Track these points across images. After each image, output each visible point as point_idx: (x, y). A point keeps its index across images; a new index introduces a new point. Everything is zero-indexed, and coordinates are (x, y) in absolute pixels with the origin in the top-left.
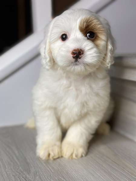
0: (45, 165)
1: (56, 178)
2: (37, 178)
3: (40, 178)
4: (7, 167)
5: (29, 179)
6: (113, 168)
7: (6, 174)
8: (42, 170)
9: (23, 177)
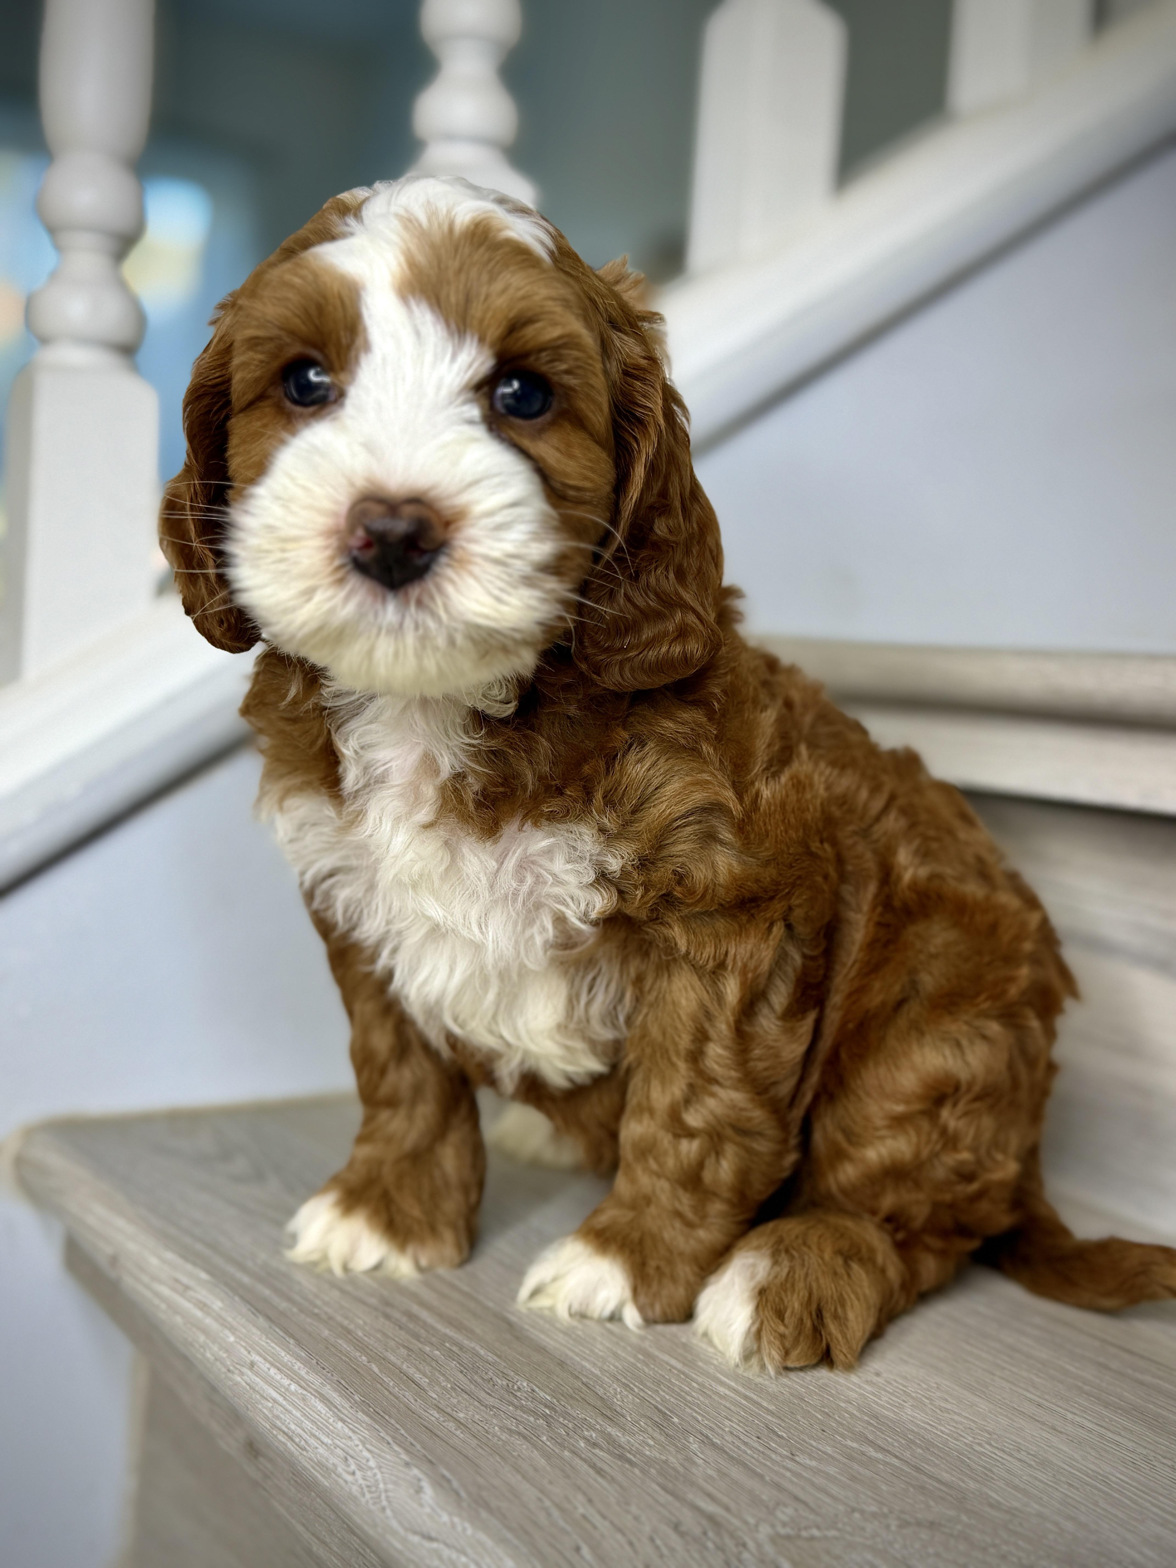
0: (673, 1362)
1: (829, 1450)
2: (695, 1447)
3: (714, 1445)
4: (417, 1376)
5: (640, 1453)
6: (1142, 1383)
7: (451, 1425)
8: (689, 1398)
9: (595, 1445)
